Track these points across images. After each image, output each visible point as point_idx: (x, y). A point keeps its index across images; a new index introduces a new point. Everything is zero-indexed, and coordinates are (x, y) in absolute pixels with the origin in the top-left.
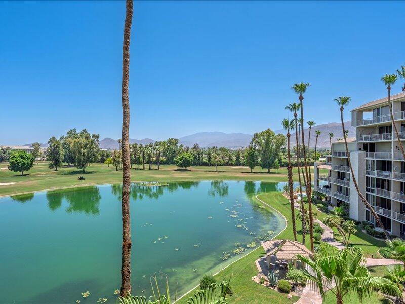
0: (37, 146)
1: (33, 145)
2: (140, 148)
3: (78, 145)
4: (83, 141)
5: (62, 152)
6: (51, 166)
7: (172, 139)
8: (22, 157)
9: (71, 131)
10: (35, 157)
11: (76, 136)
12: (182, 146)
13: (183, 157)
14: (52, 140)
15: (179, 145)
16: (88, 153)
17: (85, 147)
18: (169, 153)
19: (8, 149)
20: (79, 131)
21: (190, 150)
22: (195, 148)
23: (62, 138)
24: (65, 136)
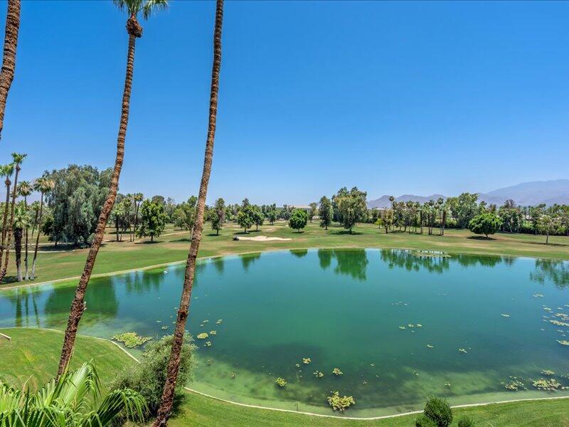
0: (313, 205)
1: (311, 205)
2: (417, 206)
3: (344, 203)
4: (350, 200)
5: (331, 211)
6: (322, 225)
7: (467, 194)
8: (299, 216)
9: (342, 189)
10: (313, 215)
11: (346, 195)
12: (483, 203)
13: (481, 219)
14: (324, 199)
15: (478, 202)
16: (355, 213)
17: (352, 206)
18: (462, 214)
19: (293, 208)
20: (349, 190)
21: (498, 210)
22: (507, 206)
23: (333, 197)
24: (336, 195)
